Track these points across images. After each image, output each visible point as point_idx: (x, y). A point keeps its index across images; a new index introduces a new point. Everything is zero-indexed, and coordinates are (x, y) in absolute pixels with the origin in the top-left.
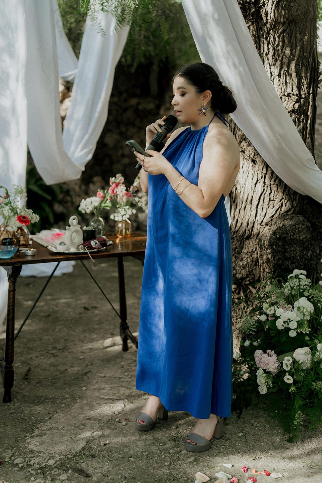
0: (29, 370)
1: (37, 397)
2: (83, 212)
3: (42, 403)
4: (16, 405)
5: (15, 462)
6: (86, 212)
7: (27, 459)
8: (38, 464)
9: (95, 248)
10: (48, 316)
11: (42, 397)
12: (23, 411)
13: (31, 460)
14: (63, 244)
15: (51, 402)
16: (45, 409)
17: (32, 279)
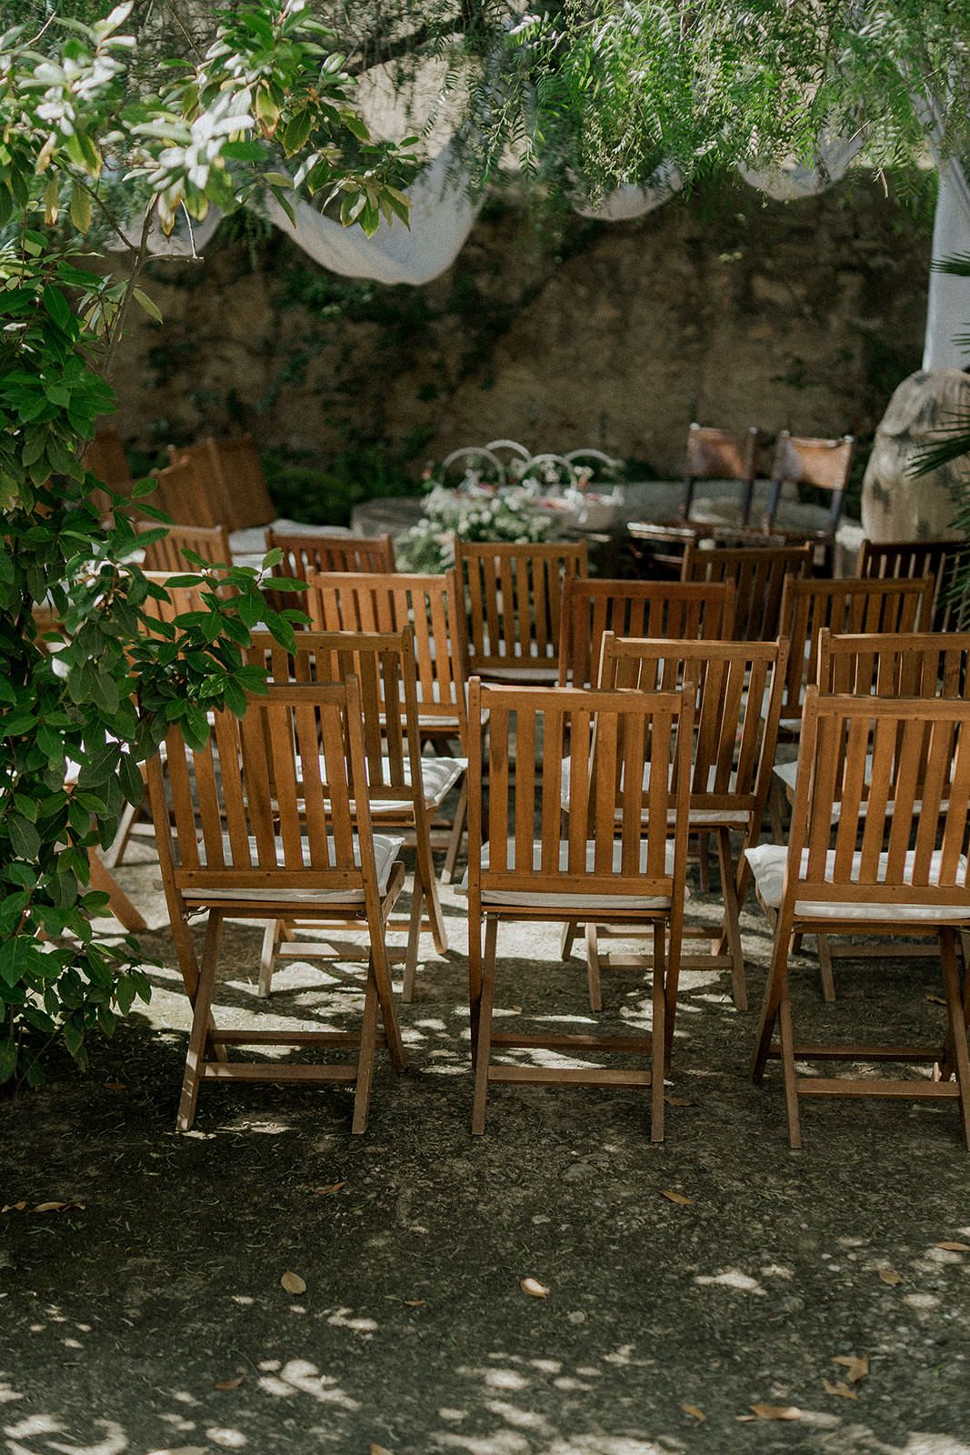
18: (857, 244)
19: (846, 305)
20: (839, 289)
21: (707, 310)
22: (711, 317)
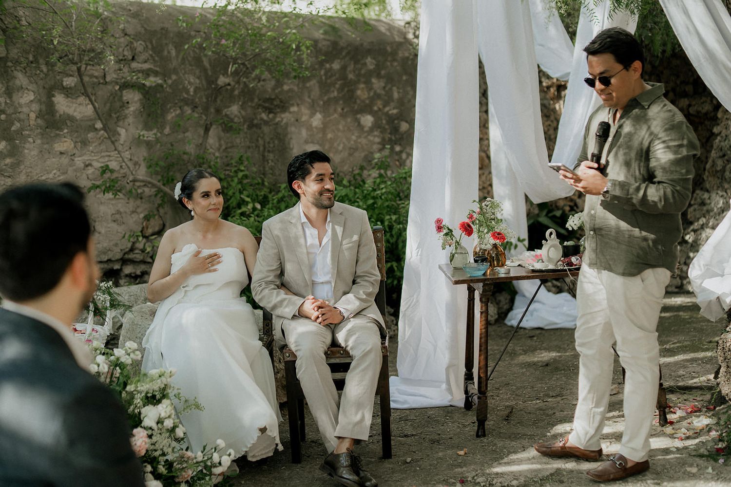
0: (511, 412)
1: (514, 434)
2: (570, 229)
3: (518, 439)
4: (490, 440)
5: (478, 480)
6: (573, 228)
7: (489, 479)
8: (500, 483)
9: (576, 265)
10: (547, 365)
11: (519, 434)
12: (495, 444)
13: (493, 480)
14: (540, 261)
15: (529, 439)
16: (520, 444)
17: (538, 332)
18: (134, 65)
19: (130, 120)
20: (125, 104)
21: (16, 126)
22: (19, 132)
